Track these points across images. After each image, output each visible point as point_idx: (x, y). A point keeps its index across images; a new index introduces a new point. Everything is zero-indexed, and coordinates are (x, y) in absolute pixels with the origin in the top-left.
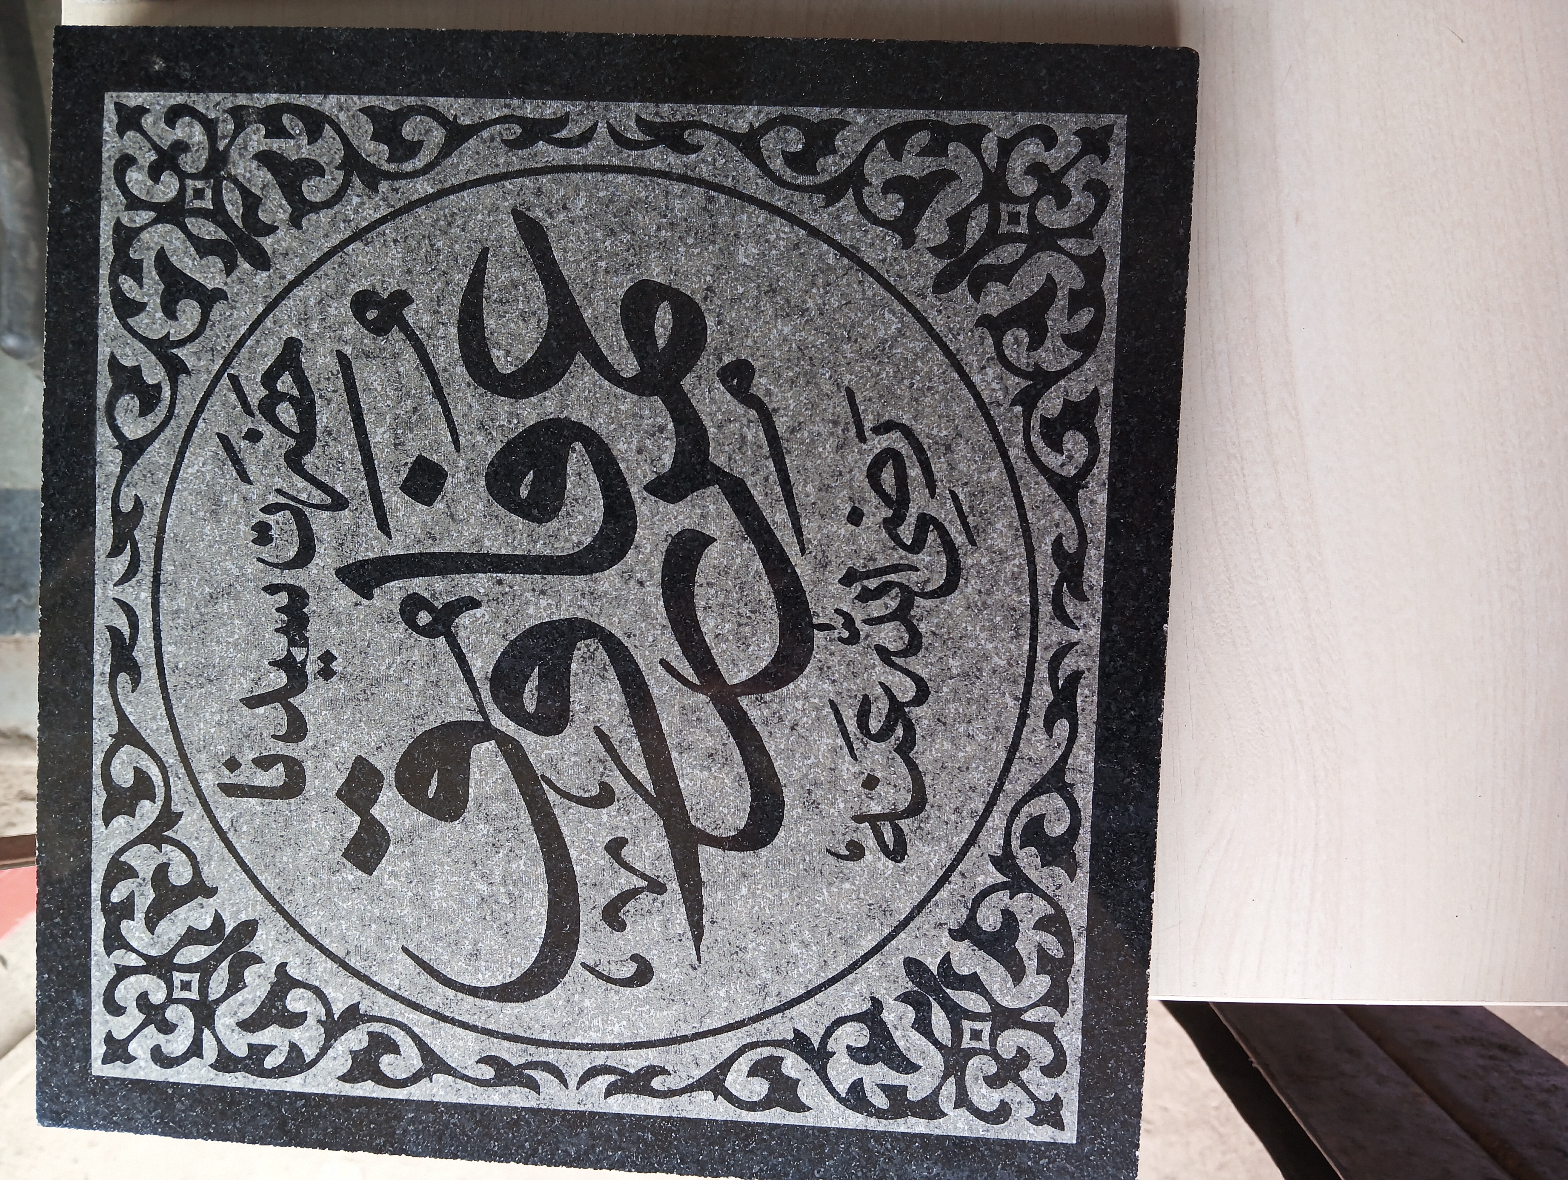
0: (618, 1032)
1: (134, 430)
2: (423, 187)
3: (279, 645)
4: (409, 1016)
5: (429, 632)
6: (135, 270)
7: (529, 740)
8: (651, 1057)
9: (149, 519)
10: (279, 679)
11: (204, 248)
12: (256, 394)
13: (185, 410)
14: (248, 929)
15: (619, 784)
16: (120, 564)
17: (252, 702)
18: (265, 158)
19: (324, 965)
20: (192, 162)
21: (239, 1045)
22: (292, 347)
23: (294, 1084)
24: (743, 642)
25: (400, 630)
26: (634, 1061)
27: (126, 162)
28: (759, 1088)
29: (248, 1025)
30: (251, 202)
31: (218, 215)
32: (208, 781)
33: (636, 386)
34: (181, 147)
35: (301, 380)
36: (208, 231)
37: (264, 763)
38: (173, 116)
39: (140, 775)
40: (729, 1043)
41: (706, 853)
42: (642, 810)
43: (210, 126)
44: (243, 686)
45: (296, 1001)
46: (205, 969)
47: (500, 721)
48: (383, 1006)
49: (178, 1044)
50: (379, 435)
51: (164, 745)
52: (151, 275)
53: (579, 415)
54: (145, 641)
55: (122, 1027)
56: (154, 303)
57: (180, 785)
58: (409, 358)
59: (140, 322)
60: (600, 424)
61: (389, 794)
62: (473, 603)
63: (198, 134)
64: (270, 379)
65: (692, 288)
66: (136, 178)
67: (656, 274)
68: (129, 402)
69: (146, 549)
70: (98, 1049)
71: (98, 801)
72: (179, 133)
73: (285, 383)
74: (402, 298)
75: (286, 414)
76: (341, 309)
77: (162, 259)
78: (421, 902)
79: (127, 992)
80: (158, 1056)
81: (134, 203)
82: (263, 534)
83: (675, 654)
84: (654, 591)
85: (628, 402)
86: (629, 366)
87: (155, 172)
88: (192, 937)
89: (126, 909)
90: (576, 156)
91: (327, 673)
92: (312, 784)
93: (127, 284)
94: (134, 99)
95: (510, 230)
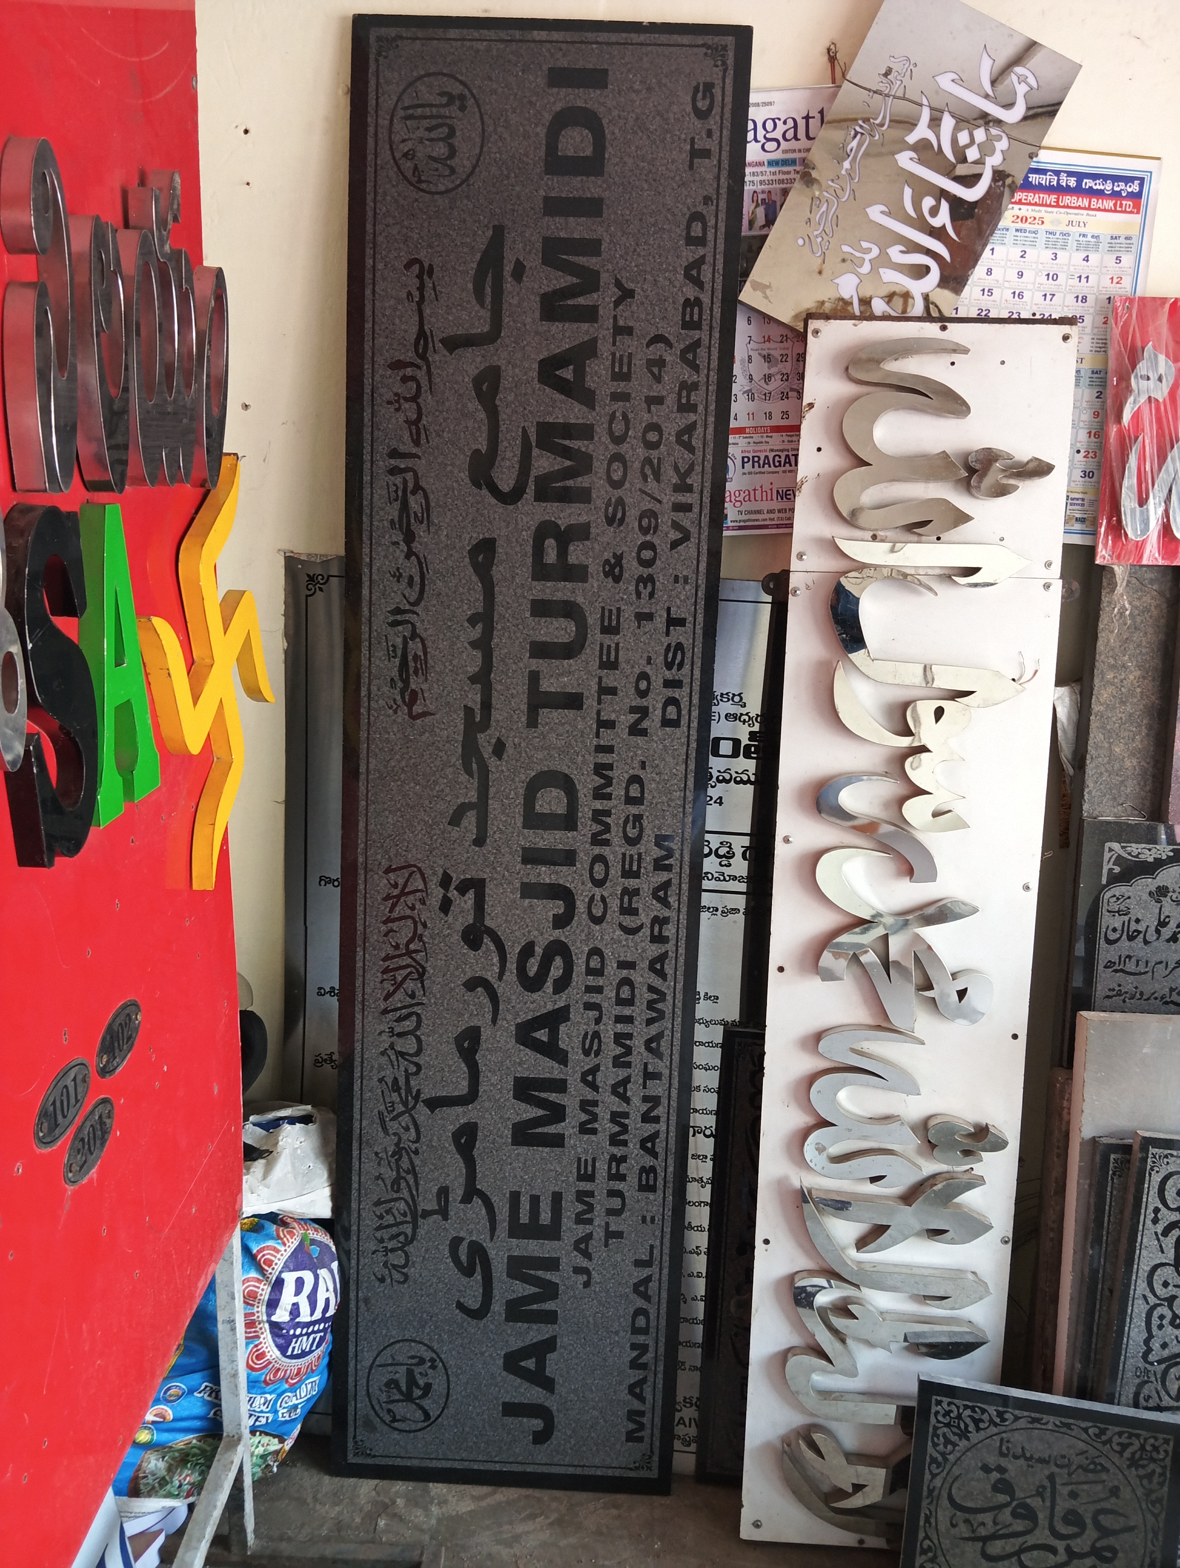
0: (940, 1518)
1: (1091, 1431)
2: (1144, 1506)
3: (1036, 1456)
4: (945, 1472)
5: (1037, 1490)
6: (1129, 1437)
7: (1010, 1509)
8: (934, 1524)
9: (1069, 1432)
10: (1028, 1455)
11: (1133, 1454)
12: (1097, 1460)
13: (1095, 1444)
14: (968, 1439)
15: (998, 1527)
16: (1058, 1423)
17: (1023, 1448)
18: (1154, 1471)
19: (958, 1455)
20: (1154, 1455)
21: (940, 1432)
22: (1108, 1471)
23: (930, 1444)
24: (1031, 1560)
25: (1037, 1483)
26: (933, 1520)
27: (1156, 1439)
28: (925, 1547)
29: (944, 1435)
30: (1143, 1467)
31: (1141, 1458)
32: (1004, 1435)
33: (1093, 1546)
34: (1158, 1452)
35: (1100, 1471)
36: (1137, 1456)
37: (1008, 1449)
38: (1166, 1452)
39: (1006, 1420)
40: (936, 1542)
41: (981, 1544)
42: (992, 1531)
43: (1163, 1460)
44: (1027, 1447)
45: (950, 1447)
46: (959, 1427)
47: (1014, 1503)
48: (948, 1467)
49: (940, 1418)
50: (1085, 1487)
51: (1014, 1426)
52: (1127, 1441)
53: (1087, 1532)
54: (1039, 1426)
55: (945, 1405)
56: (1121, 1441)
57: (1004, 1428)
58: (1102, 1496)
59: (1116, 1437)
60: (1084, 1536)
61: (998, 1475)
62: (1043, 1501)
63: (1161, 1457)
64: (1101, 1464)
65: (1116, 1562)
66: (1152, 1441)
67: (1120, 1555)
68: (1097, 1431)
69: (1062, 1430)
70: (939, 1398)
71: (1000, 1409)
72: (1162, 1453)
73: (1099, 1467)
74: (1118, 1497)
75: (1092, 1467)
76: (1116, 1483)
77: (1132, 1444)
78: (973, 1479)
79: (953, 1408)
80: (937, 1413)
81: (1146, 1439)
82: (1064, 1457)
83: (1029, 1544)
84: (1044, 1542)
85: (1089, 1543)
86: (1098, 1545)
87: (1153, 1445)
88: (966, 1426)
89: (974, 1411)
90: (1149, 1543)
91: (1029, 1466)
92: (1002, 1459)
93: (1126, 1435)
94: (1171, 1443)
95: (1132, 1524)
